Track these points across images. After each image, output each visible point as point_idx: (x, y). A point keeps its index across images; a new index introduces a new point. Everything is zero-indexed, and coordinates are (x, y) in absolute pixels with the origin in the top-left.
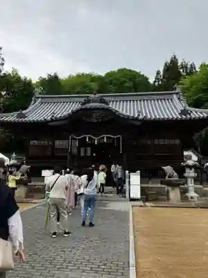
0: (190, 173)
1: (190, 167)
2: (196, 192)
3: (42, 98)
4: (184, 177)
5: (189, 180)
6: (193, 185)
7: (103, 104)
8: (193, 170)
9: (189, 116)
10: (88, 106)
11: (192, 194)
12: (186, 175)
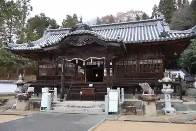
0: (167, 89)
1: (167, 84)
2: (172, 106)
3: (51, 31)
4: (161, 93)
5: (166, 96)
6: (170, 100)
7: (88, 31)
8: (169, 86)
9: (167, 37)
10: (75, 32)
11: (168, 108)
12: (163, 90)
